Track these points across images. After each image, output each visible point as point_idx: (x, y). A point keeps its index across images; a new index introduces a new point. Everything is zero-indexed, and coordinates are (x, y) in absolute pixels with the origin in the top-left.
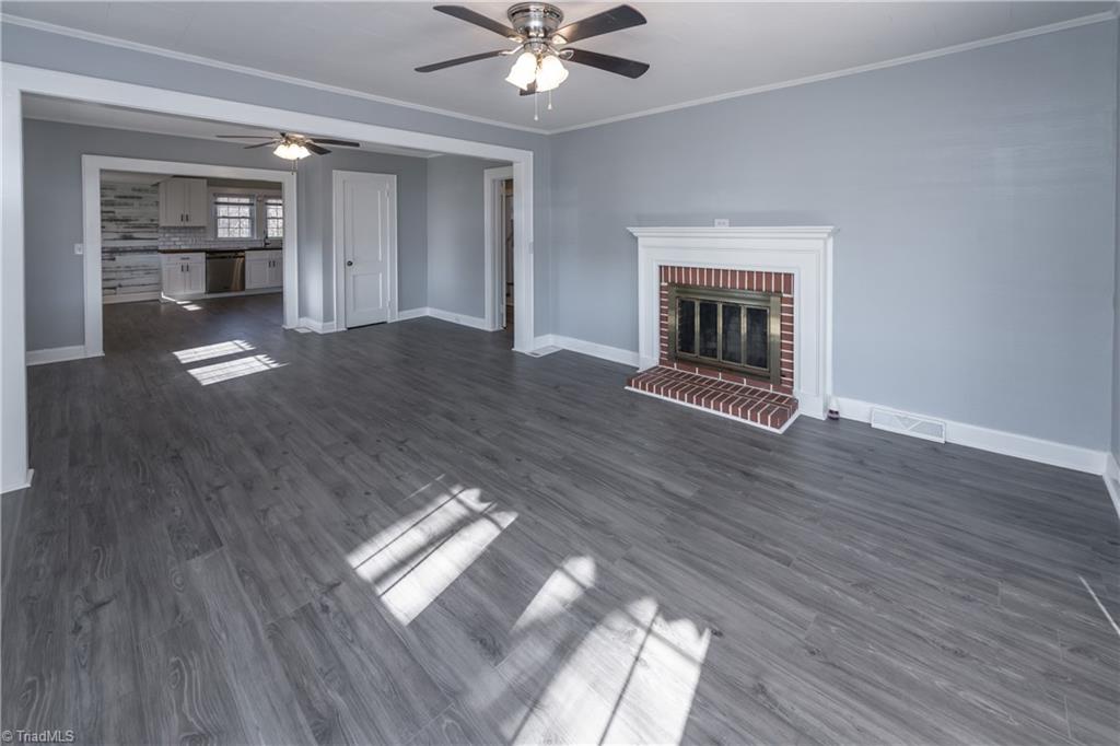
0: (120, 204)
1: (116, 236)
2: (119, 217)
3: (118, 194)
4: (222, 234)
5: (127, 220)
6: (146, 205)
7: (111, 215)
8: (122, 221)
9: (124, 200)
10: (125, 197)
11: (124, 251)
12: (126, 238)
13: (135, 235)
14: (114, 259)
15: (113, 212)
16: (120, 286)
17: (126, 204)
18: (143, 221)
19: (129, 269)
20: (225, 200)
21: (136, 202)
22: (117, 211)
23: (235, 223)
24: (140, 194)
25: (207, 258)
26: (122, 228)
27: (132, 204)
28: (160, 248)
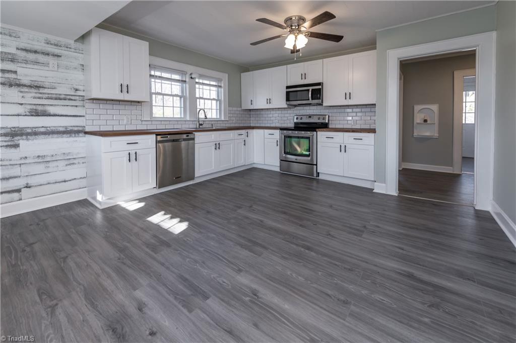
0: (26, 62)
1: (20, 110)
2: (25, 81)
3: (22, 45)
4: (157, 112)
5: (38, 87)
6: (67, 68)
7: (13, 76)
8: (30, 87)
9: (31, 56)
10: (36, 52)
11: (34, 133)
12: (36, 113)
13: (52, 110)
14: (16, 146)
15: (15, 72)
16: (28, 186)
17: (37, 63)
18: (62, 90)
19: (42, 159)
20: (158, 74)
21: (52, 61)
22: (19, 70)
23: (169, 101)
24: (56, 51)
25: (157, 142)
26: (30, 98)
27: (47, 65)
28: (87, 129)
